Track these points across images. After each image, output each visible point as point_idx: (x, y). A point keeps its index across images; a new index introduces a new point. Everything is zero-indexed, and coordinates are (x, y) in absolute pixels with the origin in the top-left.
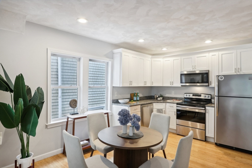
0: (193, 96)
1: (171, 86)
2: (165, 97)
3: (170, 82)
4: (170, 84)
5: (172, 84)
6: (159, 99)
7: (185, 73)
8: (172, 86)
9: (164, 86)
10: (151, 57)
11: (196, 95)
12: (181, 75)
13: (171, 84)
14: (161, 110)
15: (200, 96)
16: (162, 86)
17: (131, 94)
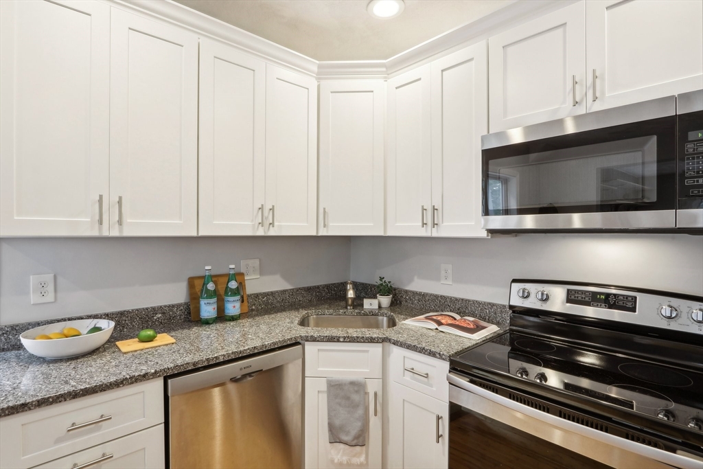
0: (569, 300)
1: (428, 234)
2: (406, 292)
3: (423, 209)
4: (424, 224)
5: (434, 224)
6: (369, 304)
7: (517, 137)
8: (435, 234)
9: (390, 233)
10: (315, 69)
11: (595, 294)
12: (490, 155)
13: (429, 221)
14: (357, 392)
15: (628, 305)
16: (381, 234)
17: (191, 282)
